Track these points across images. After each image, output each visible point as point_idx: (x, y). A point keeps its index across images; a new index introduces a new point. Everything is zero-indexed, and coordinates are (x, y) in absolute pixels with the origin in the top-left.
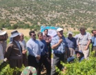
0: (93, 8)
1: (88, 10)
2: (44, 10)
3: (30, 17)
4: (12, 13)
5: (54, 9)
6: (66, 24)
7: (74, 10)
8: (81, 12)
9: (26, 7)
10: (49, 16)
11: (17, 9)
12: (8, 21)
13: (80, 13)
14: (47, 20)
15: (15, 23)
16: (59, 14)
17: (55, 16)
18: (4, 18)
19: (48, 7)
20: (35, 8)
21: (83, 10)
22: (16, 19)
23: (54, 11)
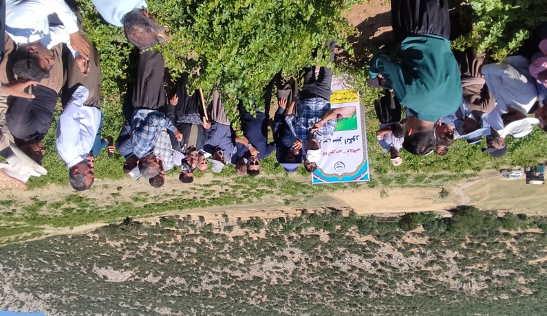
0: (140, 296)
1: (154, 288)
2: (307, 286)
3: (356, 258)
4: (423, 274)
5: (271, 291)
6: (230, 236)
7: (205, 285)
9: (373, 295)
10: (290, 266)
11: (406, 288)
12: (433, 244)
13: (183, 275)
14: (298, 251)
15: (409, 238)
16: (254, 272)
17: (269, 264)
18: (450, 254)
19: (296, 297)
20: (340, 292)
21: (173, 288)
22: (407, 250)
23: (274, 281)
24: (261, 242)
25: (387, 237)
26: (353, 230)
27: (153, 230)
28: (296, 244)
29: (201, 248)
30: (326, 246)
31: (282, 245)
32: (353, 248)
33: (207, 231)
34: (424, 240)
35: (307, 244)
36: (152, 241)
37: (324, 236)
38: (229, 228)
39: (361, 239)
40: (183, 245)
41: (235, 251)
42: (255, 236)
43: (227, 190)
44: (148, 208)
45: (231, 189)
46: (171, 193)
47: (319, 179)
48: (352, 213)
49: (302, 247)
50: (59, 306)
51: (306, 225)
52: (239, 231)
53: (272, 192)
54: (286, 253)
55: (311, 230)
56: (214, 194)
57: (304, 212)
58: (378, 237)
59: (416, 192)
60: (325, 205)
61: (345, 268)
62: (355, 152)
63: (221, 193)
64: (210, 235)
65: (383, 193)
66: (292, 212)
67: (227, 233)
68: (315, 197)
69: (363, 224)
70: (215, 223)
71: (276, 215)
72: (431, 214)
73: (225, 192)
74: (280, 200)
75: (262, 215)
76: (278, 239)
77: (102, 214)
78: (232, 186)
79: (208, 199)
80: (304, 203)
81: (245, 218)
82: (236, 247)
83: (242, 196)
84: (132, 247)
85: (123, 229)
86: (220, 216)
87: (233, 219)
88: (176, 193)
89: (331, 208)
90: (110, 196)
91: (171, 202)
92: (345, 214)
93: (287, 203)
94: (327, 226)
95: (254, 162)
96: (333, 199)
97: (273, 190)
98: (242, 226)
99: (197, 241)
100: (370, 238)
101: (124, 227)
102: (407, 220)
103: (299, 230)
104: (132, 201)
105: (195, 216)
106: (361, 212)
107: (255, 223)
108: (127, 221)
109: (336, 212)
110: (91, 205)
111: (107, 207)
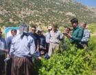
0: (64, 8)
1: (60, 10)
2: (17, 6)
5: (28, 6)
6: (40, 22)
7: (47, 9)
8: (54, 11)
10: (22, 13)
14: (20, 17)
16: (33, 12)
17: (28, 14)
20: (6, 3)
21: (56, 9)
23: (27, 9)
28: (20, 19)
29: (48, 20)
30: (10, 17)
31: (24, 19)
33: (46, 24)
36: (61, 22)
37: (11, 20)
38: (40, 25)
41: (38, 18)
49: (18, 18)
50: (84, 7)
51: (17, 24)
52: (38, 24)
54: (23, 17)
55: (15, 23)
61: (5, 10)
76: (25, 21)
94: (10, 23)
103: (19, 23)
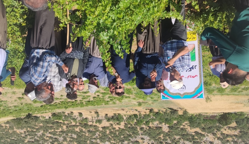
12: (243, 135)
15: (226, 131)
22: (224, 139)
24: (121, 131)
25: (210, 130)
26: (185, 124)
27: (47, 122)
28: (145, 133)
29: (80, 135)
30: (167, 135)
31: (136, 133)
32: (185, 136)
33: (84, 123)
34: (236, 132)
35: (153, 133)
36: (46, 130)
37: (165, 128)
38: (100, 121)
39: (192, 131)
40: (67, 133)
41: (103, 138)
42: (117, 127)
43: (98, 96)
44: (43, 108)
45: (101, 95)
46: (60, 98)
47: (166, 96)
48: (185, 112)
49: (149, 135)
51: (153, 120)
52: (105, 123)
53: (129, 97)
54: (138, 139)
55: (156, 123)
56: (89, 98)
57: (151, 111)
58: (203, 129)
59: (232, 98)
60: (166, 106)
62: (193, 77)
63: (94, 97)
64: (86, 125)
65: (208, 99)
66: (143, 110)
67: (98, 124)
68: (159, 100)
69: (193, 120)
70: (90, 117)
71: (132, 113)
72: (241, 114)
73: (97, 97)
74: (135, 102)
75: (122, 113)
76: (133, 129)
77: (11, 111)
78: (102, 93)
79: (85, 101)
80: (152, 104)
81: (110, 114)
82: (104, 134)
83: (109, 100)
84: (32, 133)
85: (26, 122)
86: (93, 113)
87: (102, 115)
88: (63, 97)
89: (170, 109)
90: (17, 99)
91: (59, 104)
92: (180, 113)
93: (140, 104)
94: (167, 121)
95: (118, 87)
96: (172, 103)
97: (130, 95)
98: (109, 120)
99: (77, 129)
100: (198, 130)
101: (27, 120)
102: (225, 118)
103: (147, 123)
104: (32, 103)
105: (76, 113)
106: (192, 112)
107: (117, 118)
108: (29, 116)
109: (174, 111)
110: (4, 105)
111: (15, 106)
